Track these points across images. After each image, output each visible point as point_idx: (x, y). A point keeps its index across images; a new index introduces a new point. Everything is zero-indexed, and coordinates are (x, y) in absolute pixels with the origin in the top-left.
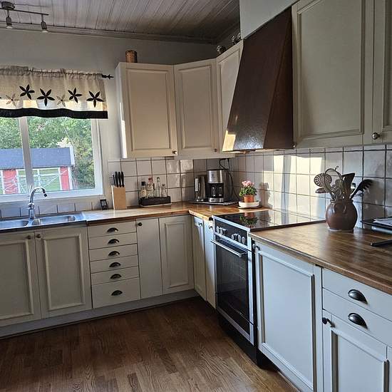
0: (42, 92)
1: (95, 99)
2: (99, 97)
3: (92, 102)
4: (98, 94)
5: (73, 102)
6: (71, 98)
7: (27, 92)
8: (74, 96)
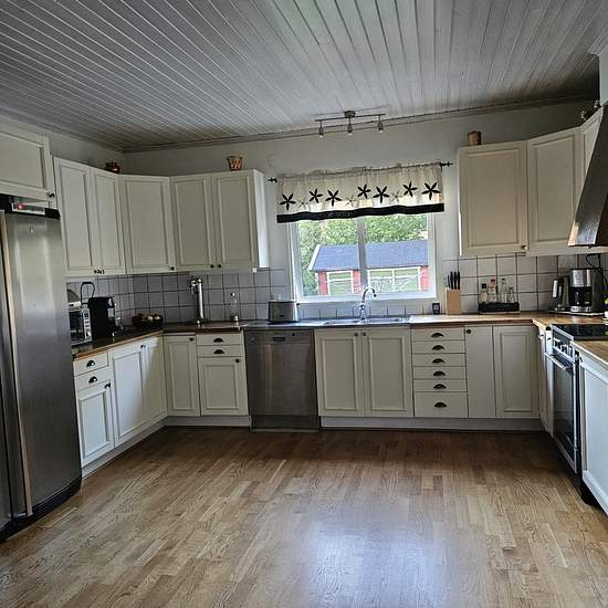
0: (378, 189)
1: (431, 191)
2: (436, 188)
3: (428, 195)
4: (434, 186)
5: (408, 196)
6: (406, 193)
7: (364, 192)
8: (409, 190)
